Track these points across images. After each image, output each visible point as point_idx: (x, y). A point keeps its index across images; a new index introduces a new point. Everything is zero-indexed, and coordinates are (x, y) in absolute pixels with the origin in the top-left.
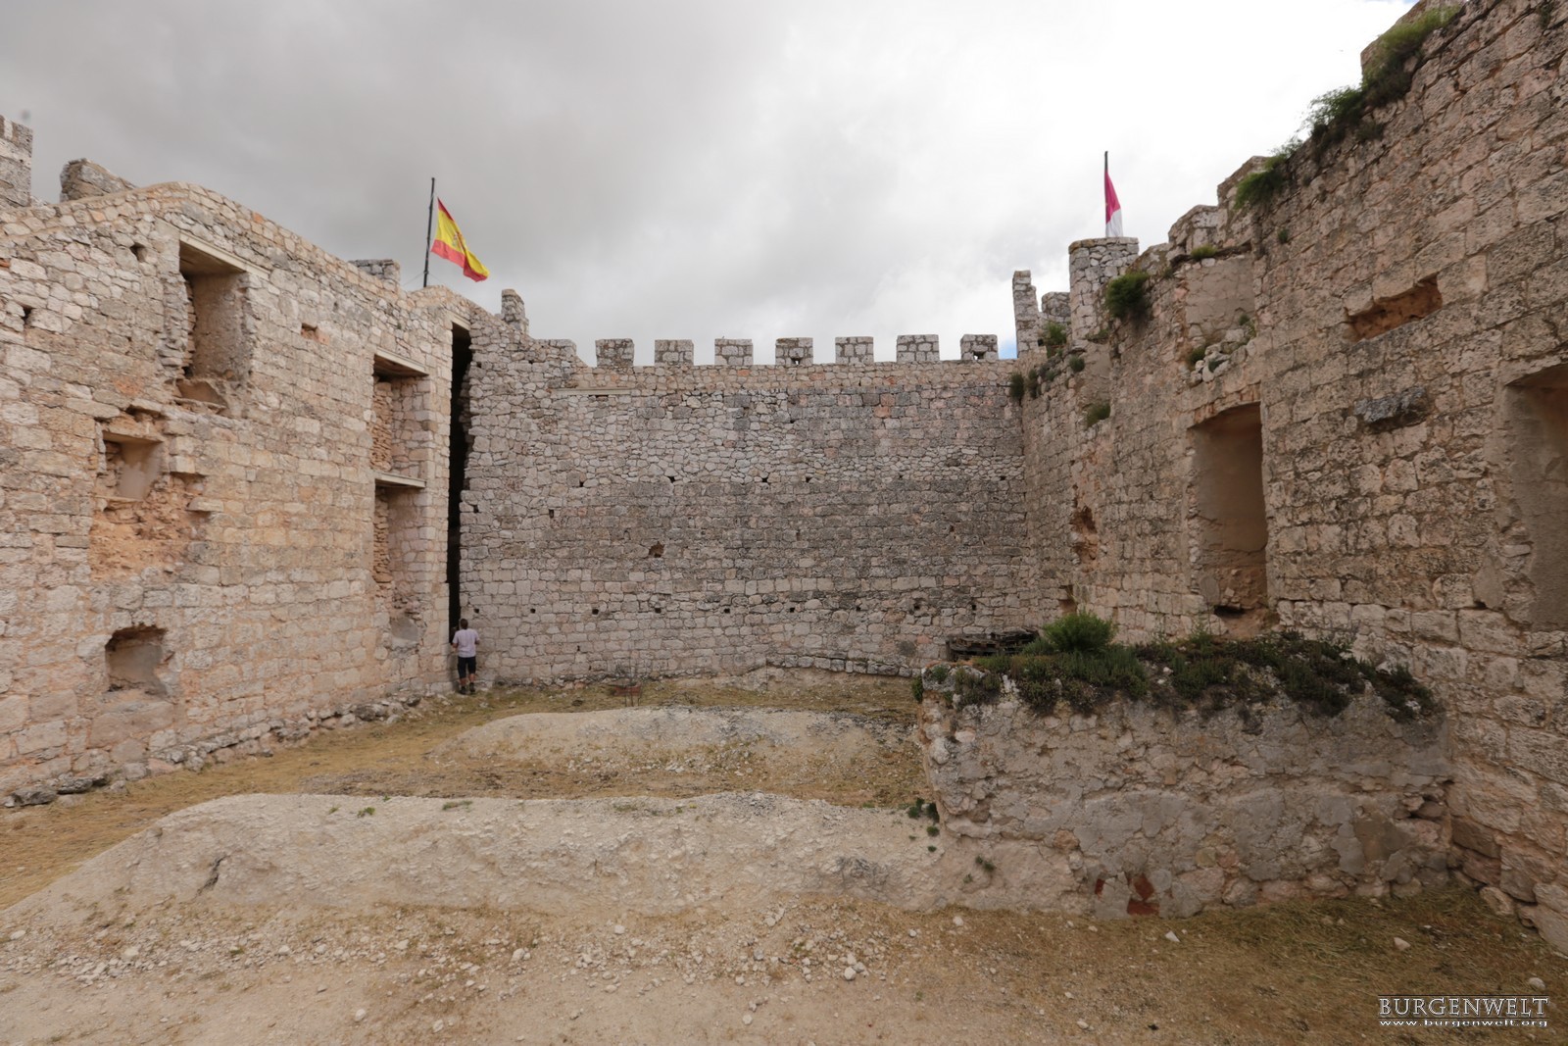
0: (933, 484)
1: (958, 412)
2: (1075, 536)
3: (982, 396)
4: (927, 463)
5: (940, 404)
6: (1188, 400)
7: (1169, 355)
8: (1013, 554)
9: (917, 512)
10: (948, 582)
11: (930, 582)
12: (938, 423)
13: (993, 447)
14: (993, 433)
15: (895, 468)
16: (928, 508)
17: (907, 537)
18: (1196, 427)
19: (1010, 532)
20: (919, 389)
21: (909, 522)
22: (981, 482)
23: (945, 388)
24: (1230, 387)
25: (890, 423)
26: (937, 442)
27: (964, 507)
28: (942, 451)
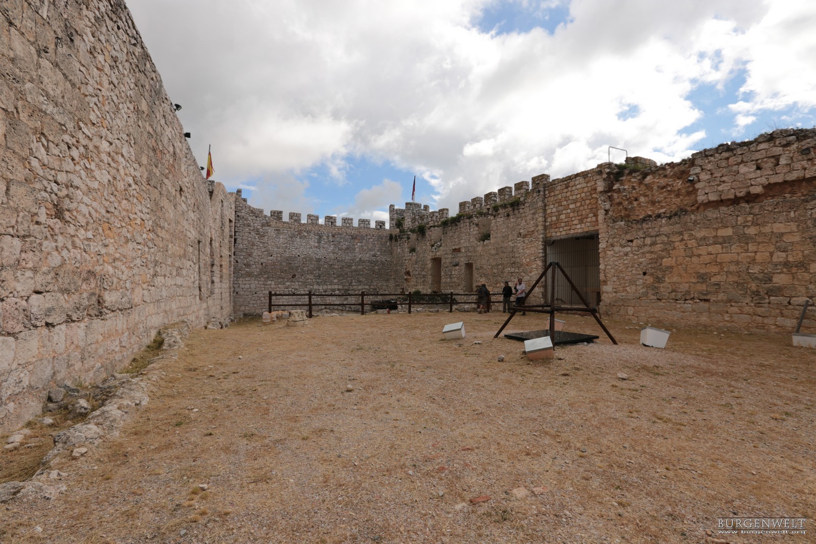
0: (369, 261)
1: (376, 242)
2: (405, 277)
3: (382, 239)
4: (368, 255)
5: (372, 240)
6: (431, 254)
7: (428, 244)
8: (388, 280)
9: (365, 268)
10: (372, 287)
11: (367, 287)
12: (371, 245)
13: (384, 252)
14: (384, 249)
15: (360, 256)
16: (367, 268)
17: (362, 275)
18: (432, 259)
19: (387, 275)
20: (367, 235)
21: (363, 271)
22: (381, 261)
23: (373, 236)
24: (438, 254)
25: (359, 244)
26: (370, 250)
27: (376, 268)
28: (372, 253)
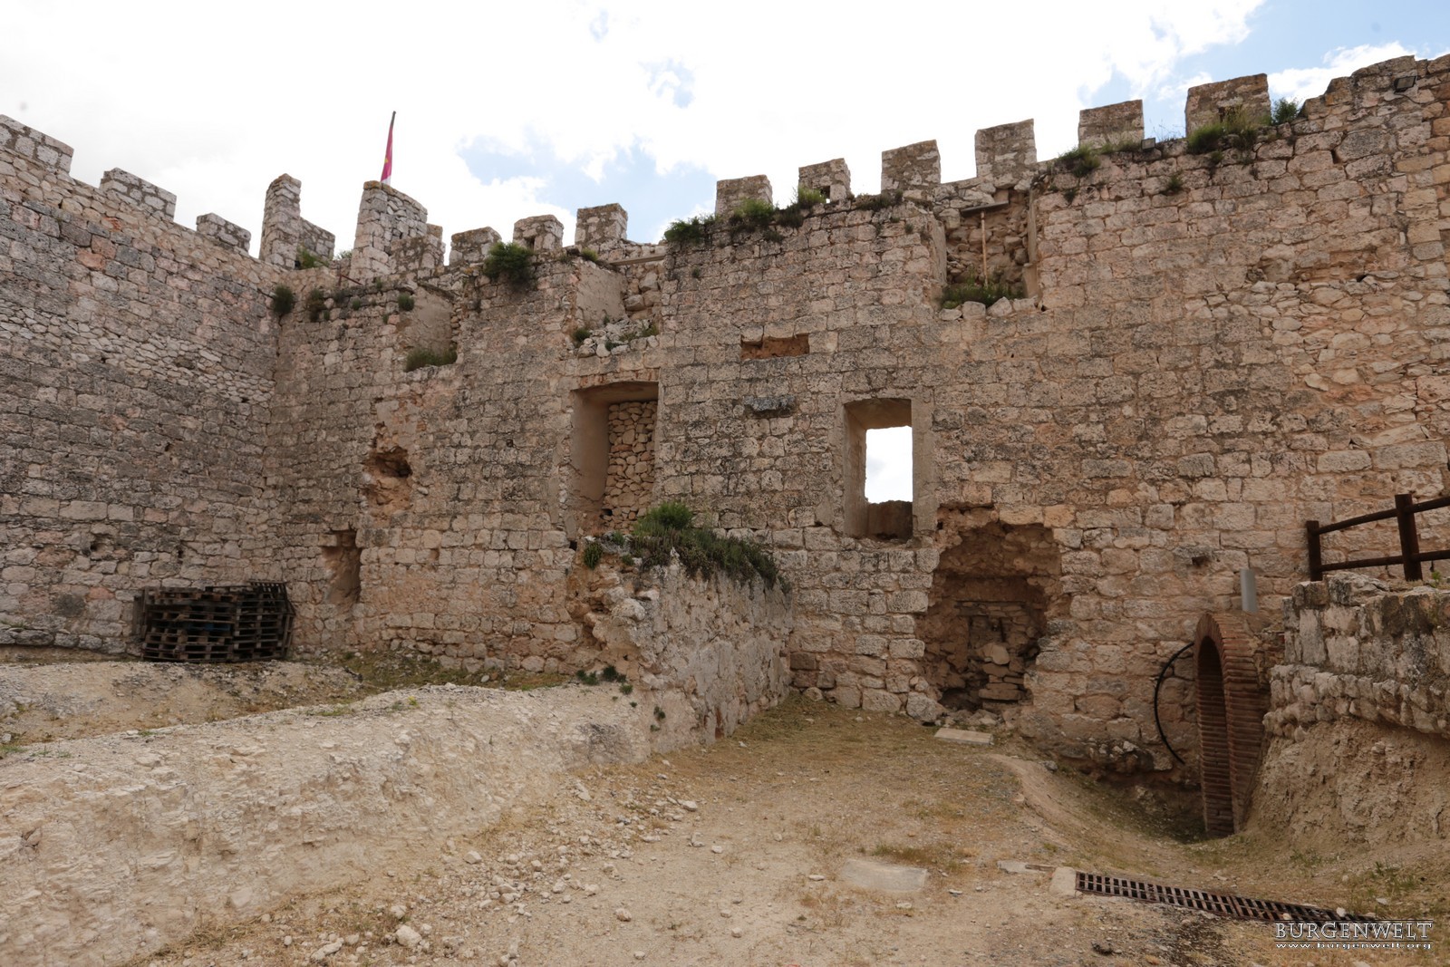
0: (151, 383)
1: (204, 303)
2: (367, 478)
3: (237, 296)
4: (148, 352)
5: (183, 284)
6: (573, 367)
7: (555, 324)
8: (242, 493)
9: (121, 413)
10: (151, 516)
11: (126, 514)
12: (174, 306)
13: (241, 360)
14: (242, 344)
15: (98, 344)
17: (98, 445)
18: (581, 393)
19: (243, 466)
20: (156, 252)
21: (106, 424)
22: (218, 397)
23: (192, 267)
24: (626, 365)
25: (101, 280)
26: (166, 330)
27: (190, 423)
28: (174, 344)
